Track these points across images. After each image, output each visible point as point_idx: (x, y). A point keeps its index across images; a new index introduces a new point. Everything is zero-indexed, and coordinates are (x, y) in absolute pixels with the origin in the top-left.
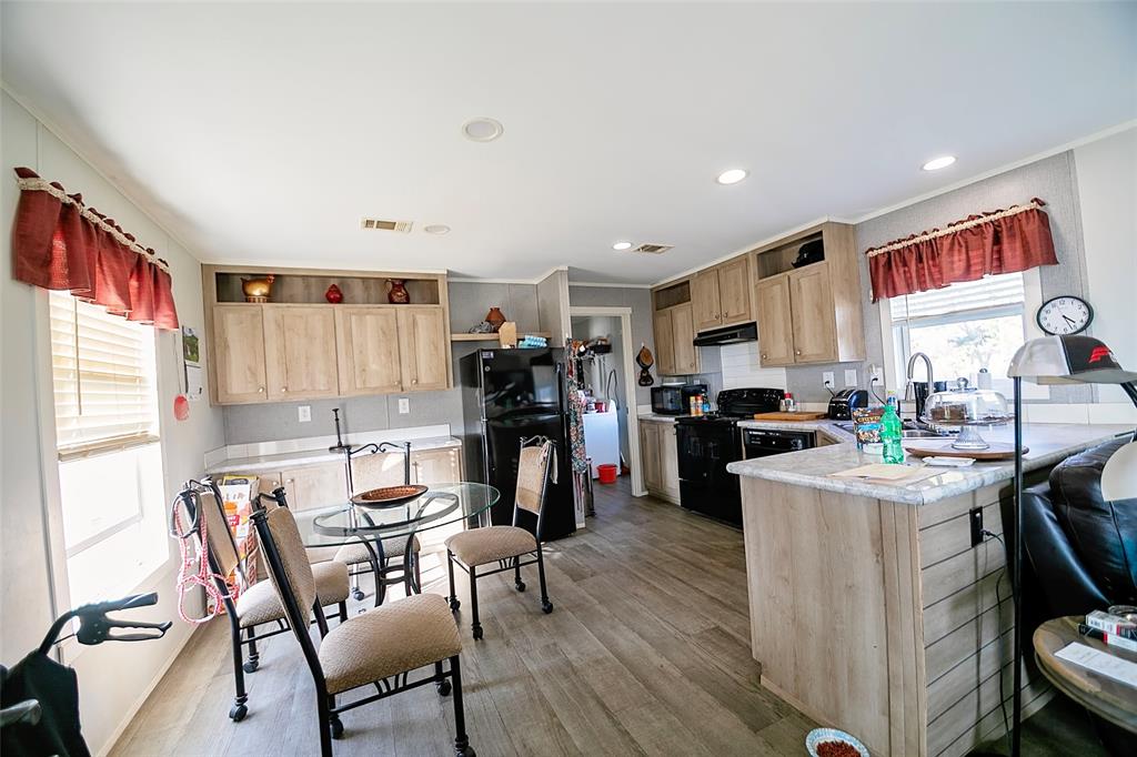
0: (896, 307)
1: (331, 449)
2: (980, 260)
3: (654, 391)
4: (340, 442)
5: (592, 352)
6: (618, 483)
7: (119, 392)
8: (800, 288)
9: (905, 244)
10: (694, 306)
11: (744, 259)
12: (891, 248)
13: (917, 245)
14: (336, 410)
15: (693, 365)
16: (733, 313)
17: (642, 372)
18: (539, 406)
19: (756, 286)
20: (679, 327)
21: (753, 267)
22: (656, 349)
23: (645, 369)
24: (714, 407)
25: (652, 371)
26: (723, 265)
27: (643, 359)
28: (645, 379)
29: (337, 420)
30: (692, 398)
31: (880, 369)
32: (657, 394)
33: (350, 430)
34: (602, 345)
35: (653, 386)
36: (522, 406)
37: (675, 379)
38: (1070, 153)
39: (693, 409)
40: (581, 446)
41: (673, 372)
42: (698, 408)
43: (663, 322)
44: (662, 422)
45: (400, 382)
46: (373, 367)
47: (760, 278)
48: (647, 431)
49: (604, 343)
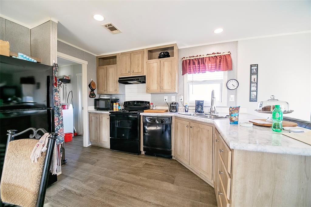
0: (189, 77)
2: (215, 66)
3: (96, 100)
5: (60, 82)
6: (73, 141)
8: (164, 65)
9: (194, 58)
10: (118, 66)
11: (142, 51)
12: (190, 58)
13: (198, 59)
15: (116, 90)
16: (136, 71)
17: (91, 91)
18: (25, 104)
19: (146, 62)
20: (110, 74)
21: (146, 55)
22: (98, 82)
23: (93, 90)
24: (122, 107)
25: (95, 92)
26: (133, 52)
27: (92, 86)
28: (92, 95)
30: (114, 104)
31: (183, 96)
32: (97, 102)
34: (66, 79)
35: (95, 98)
36: (12, 104)
37: (106, 95)
38: (237, 41)
39: (114, 108)
40: (61, 128)
41: (106, 93)
42: (117, 108)
43: (102, 72)
44: (102, 113)
47: (148, 60)
48: (93, 118)
49: (67, 78)
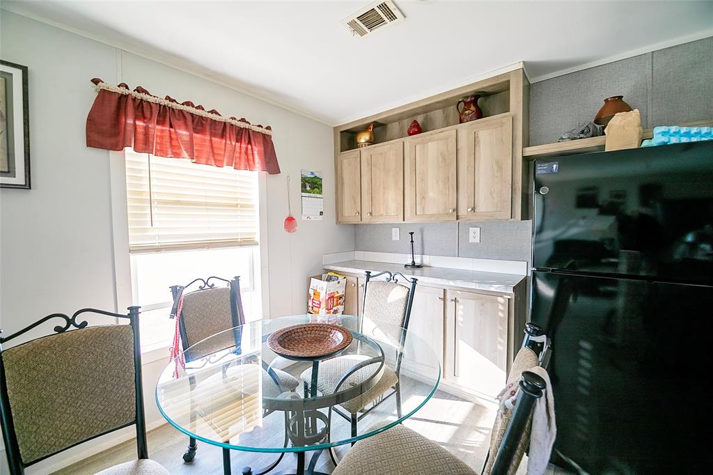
1: (406, 266)
4: (413, 262)
7: (209, 213)
14: (412, 234)
29: (412, 241)
33: (425, 252)
45: (456, 210)
46: (432, 194)
